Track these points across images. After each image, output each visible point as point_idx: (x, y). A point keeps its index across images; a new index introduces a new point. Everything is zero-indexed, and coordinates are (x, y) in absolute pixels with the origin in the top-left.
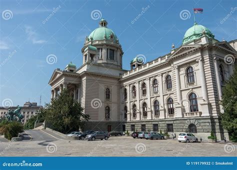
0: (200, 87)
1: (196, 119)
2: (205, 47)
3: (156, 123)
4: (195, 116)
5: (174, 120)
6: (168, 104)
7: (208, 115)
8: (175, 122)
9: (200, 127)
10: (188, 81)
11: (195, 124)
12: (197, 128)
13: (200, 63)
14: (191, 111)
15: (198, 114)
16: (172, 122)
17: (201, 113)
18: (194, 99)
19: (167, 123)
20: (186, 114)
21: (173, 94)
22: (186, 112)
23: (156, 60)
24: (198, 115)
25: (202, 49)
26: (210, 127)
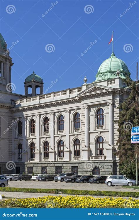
0: (108, 131)
1: (100, 163)
2: (117, 91)
3: (60, 165)
4: (100, 159)
5: (80, 163)
6: (74, 145)
7: (111, 159)
8: (80, 165)
9: (103, 170)
10: (97, 124)
11: (99, 167)
12: (101, 171)
13: (110, 107)
14: (97, 155)
15: (103, 157)
16: (77, 165)
17: (105, 157)
18: (101, 143)
19: (72, 165)
20: (92, 157)
21: (81, 134)
22: (92, 156)
23: (64, 92)
24: (103, 159)
25: (114, 93)
26: (112, 170)
